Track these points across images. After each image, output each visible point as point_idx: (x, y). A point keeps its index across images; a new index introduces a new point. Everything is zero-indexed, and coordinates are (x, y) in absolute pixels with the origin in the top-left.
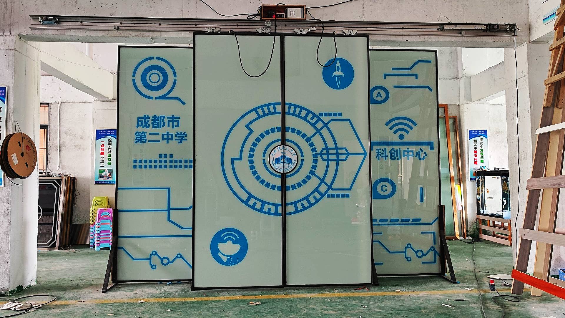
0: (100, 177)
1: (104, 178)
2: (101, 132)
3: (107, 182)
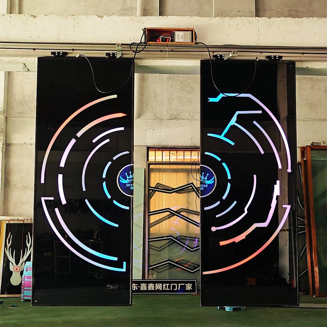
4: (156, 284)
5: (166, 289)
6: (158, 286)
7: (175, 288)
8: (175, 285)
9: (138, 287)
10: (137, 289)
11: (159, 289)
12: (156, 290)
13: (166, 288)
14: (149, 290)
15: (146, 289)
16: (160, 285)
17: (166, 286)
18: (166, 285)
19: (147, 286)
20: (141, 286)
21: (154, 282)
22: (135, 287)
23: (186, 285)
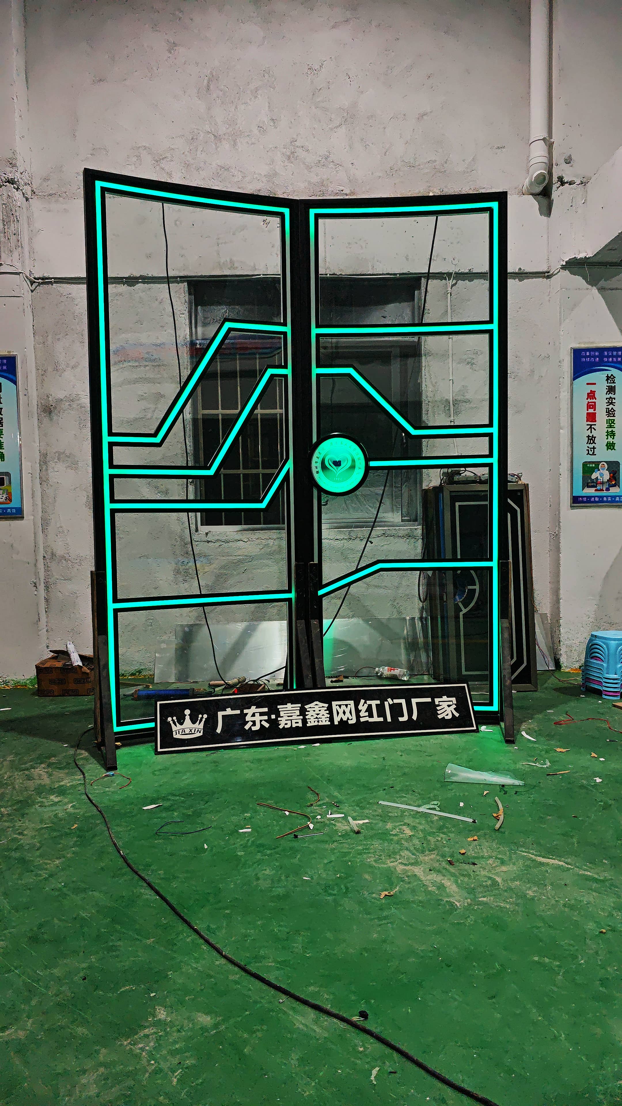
0: (588, 483)
1: (598, 487)
2: (588, 357)
3: (605, 499)
4: (334, 703)
5: (371, 720)
6: (341, 711)
7: (403, 716)
8: (401, 704)
9: (269, 717)
10: (267, 725)
11: (345, 719)
12: (336, 723)
13: (371, 715)
15: (300, 725)
18: (370, 706)
19: (303, 712)
21: (328, 698)
22: (258, 718)
23: (437, 703)
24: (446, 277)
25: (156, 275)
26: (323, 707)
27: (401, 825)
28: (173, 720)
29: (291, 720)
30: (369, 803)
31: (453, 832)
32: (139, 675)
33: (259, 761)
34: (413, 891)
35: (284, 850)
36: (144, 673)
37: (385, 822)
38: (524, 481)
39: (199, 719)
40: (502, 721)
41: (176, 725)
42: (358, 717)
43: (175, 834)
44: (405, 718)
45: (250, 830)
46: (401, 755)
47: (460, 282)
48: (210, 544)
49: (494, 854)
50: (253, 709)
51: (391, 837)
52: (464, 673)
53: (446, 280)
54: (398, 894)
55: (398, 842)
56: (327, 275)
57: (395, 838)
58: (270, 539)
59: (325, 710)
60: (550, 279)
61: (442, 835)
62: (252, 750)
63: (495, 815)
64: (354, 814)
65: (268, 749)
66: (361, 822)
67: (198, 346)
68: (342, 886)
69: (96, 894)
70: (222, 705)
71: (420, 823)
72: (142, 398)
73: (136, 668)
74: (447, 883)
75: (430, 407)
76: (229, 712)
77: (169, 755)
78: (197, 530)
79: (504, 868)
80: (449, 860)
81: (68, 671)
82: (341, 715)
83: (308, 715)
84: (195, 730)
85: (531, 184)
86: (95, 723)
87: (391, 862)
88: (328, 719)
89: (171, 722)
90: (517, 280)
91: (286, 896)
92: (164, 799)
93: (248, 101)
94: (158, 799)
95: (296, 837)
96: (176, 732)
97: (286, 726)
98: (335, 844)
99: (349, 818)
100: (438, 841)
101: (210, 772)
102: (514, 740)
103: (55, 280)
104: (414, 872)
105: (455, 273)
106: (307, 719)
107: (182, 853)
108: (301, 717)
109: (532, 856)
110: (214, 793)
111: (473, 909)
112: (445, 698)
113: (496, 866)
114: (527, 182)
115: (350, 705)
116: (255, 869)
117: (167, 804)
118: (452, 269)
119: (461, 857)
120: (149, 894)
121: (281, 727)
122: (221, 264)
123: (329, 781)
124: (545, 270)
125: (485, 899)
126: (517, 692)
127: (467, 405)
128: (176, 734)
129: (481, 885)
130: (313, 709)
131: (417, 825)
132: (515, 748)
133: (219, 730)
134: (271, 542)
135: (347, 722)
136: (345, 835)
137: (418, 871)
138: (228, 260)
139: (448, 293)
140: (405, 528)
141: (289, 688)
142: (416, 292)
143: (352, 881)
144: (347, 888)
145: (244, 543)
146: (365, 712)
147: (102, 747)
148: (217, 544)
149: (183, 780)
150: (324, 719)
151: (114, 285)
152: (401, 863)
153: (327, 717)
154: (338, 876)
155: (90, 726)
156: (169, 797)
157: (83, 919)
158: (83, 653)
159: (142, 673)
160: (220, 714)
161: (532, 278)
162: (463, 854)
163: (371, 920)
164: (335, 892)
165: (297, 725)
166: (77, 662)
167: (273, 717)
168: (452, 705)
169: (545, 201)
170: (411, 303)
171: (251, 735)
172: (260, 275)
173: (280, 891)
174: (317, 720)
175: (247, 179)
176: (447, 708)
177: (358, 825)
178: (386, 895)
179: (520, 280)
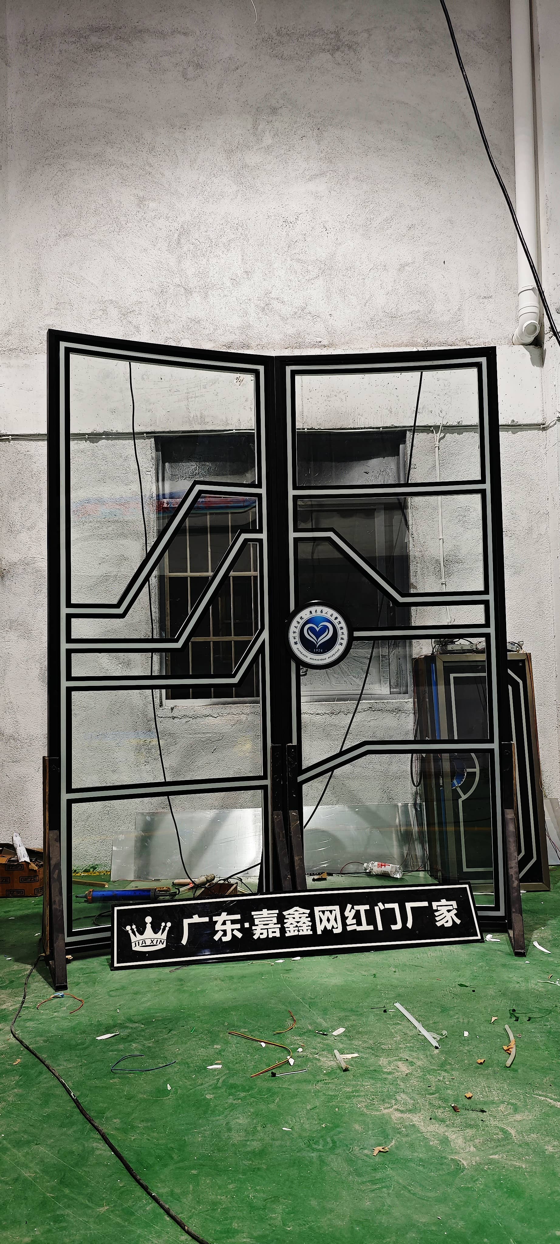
4: (317, 909)
5: (359, 928)
6: (324, 918)
7: (396, 923)
8: (393, 909)
9: (243, 926)
10: (239, 935)
11: (329, 927)
12: (319, 932)
13: (359, 923)
14: (287, 935)
15: (278, 935)
16: (331, 912)
17: (357, 916)
18: (358, 912)
19: (281, 919)
20: (257, 922)
21: (309, 903)
22: (229, 927)
23: (435, 908)
24: (433, 431)
25: (120, 431)
26: (304, 913)
27: (396, 1060)
28: (132, 929)
29: (267, 929)
30: (359, 1033)
31: (457, 1070)
32: (93, 871)
33: (231, 978)
34: (412, 1146)
35: (260, 1092)
36: (98, 869)
37: (377, 1056)
38: (525, 649)
39: (162, 927)
40: (511, 929)
41: (136, 936)
42: (344, 925)
43: (132, 1071)
44: (398, 926)
45: (220, 1066)
46: (395, 972)
47: (448, 435)
48: (176, 720)
49: (506, 1098)
50: (224, 916)
51: (385, 1076)
52: (465, 869)
53: (433, 433)
54: (394, 1150)
55: (394, 1082)
56: (304, 429)
57: (390, 1077)
58: (243, 713)
59: (307, 917)
60: (546, 432)
61: (443, 1073)
62: (223, 965)
63: (505, 1048)
64: (341, 1046)
65: (241, 964)
66: (349, 1056)
67: (165, 505)
68: (329, 1140)
69: (42, 1149)
70: (189, 911)
71: (418, 1058)
72: (102, 561)
73: (91, 863)
74: (452, 1136)
75: (419, 569)
76: (196, 919)
77: (128, 971)
78: (161, 705)
79: (518, 1117)
80: (453, 1105)
81: (14, 867)
82: (325, 922)
83: (286, 923)
84: (157, 940)
85: (521, 334)
86: (43, 932)
87: (385, 1109)
88: (310, 928)
89: (130, 932)
90: (510, 432)
91: (261, 1153)
92: (122, 1026)
93: (221, 254)
94: (115, 1026)
95: (274, 1075)
96: (135, 943)
97: (262, 937)
98: (320, 1085)
99: (336, 1051)
100: (439, 1081)
101: (174, 992)
102: (524, 953)
103: (13, 437)
104: (412, 1121)
105: (442, 426)
106: (285, 928)
107: (141, 1096)
108: (279, 926)
109: (550, 1101)
110: (178, 1019)
111: (483, 1170)
112: (443, 902)
113: (509, 1114)
114: (517, 332)
115: (335, 910)
116: (226, 1116)
117: (124, 1033)
118: (439, 422)
119: (467, 1102)
120: (102, 1148)
121: (255, 937)
122: (191, 419)
123: (311, 1005)
124: (540, 422)
125: (496, 1157)
126: (527, 892)
127: (460, 566)
128: (136, 946)
129: (492, 1140)
130: (293, 916)
131: (415, 1060)
132: (526, 962)
133: (184, 941)
134: (243, 717)
135: (331, 931)
136: (331, 1073)
137: (416, 1119)
138: (199, 416)
139: (436, 447)
140: (394, 701)
141: (264, 891)
142: (401, 446)
143: (340, 1132)
144: (334, 1142)
145: (213, 718)
146: (353, 919)
147: (50, 962)
148: (184, 720)
149: (143, 1003)
150: (305, 928)
151: (76, 441)
152: (397, 1110)
153: (309, 926)
154: (323, 1126)
155: (37, 935)
156: (127, 1024)
157: (25, 1180)
158: (31, 847)
159: (97, 869)
160: (186, 922)
161: (526, 430)
162: (470, 1098)
163: (363, 1183)
164: (320, 1147)
165: (274, 935)
166: (23, 857)
167: (247, 925)
168: (452, 910)
169: (536, 351)
170: (396, 457)
171: (220, 947)
172: (232, 430)
173: (255, 1145)
174: (297, 928)
175: (220, 331)
176: (446, 913)
177: (348, 1061)
178: (380, 1151)
179: (514, 433)
